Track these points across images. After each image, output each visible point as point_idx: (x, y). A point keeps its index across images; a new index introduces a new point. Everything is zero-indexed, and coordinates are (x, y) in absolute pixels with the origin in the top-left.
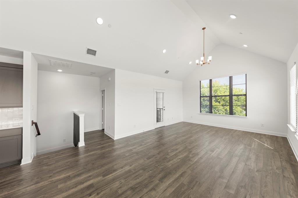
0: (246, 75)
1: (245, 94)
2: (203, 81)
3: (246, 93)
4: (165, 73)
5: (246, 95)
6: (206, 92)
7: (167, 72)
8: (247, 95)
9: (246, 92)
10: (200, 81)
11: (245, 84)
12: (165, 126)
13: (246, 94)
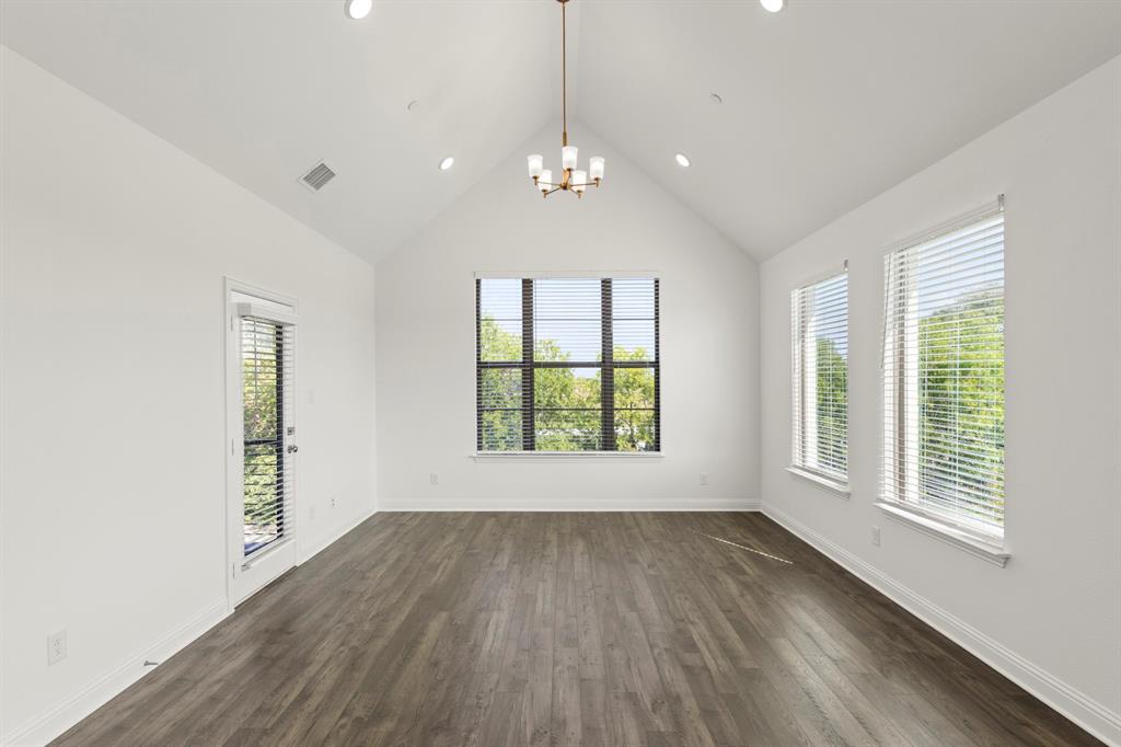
0: (657, 282)
1: (653, 359)
2: (491, 281)
3: (657, 358)
4: (307, 179)
5: (656, 365)
6: (505, 341)
7: (320, 176)
8: (661, 364)
9: (657, 354)
10: (478, 282)
11: (653, 322)
12: (295, 568)
13: (657, 362)
